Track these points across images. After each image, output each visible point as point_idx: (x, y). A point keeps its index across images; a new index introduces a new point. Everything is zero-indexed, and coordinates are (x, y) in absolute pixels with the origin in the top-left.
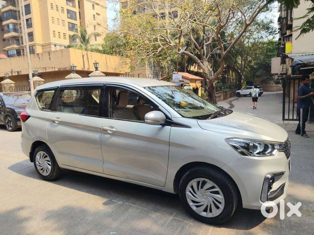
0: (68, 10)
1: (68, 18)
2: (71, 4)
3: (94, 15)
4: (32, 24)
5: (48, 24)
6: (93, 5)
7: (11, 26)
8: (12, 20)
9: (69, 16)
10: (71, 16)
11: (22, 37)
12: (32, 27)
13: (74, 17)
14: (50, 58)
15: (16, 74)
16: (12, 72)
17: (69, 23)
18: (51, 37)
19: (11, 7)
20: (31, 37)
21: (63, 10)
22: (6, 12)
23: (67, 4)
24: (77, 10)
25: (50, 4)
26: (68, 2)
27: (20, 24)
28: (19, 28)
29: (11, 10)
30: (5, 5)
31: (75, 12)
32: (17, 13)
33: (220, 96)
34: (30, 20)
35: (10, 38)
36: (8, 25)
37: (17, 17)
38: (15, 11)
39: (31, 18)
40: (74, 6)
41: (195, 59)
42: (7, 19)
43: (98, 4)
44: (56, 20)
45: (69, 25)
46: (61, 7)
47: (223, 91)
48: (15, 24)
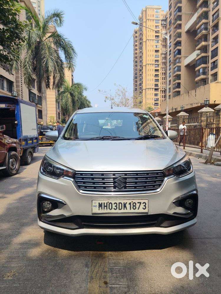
4: (218, 65)
7: (201, 71)
8: (203, 65)
11: (208, 78)
12: (217, 68)
14: (196, 95)
15: (175, 111)
16: (172, 109)
19: (203, 55)
20: (215, 77)
22: (199, 59)
27: (208, 67)
28: (207, 71)
29: (203, 57)
30: (199, 53)
32: (208, 58)
34: (216, 62)
36: (199, 70)
37: (207, 61)
38: (206, 57)
39: (217, 60)
42: (199, 65)
48: (204, 68)
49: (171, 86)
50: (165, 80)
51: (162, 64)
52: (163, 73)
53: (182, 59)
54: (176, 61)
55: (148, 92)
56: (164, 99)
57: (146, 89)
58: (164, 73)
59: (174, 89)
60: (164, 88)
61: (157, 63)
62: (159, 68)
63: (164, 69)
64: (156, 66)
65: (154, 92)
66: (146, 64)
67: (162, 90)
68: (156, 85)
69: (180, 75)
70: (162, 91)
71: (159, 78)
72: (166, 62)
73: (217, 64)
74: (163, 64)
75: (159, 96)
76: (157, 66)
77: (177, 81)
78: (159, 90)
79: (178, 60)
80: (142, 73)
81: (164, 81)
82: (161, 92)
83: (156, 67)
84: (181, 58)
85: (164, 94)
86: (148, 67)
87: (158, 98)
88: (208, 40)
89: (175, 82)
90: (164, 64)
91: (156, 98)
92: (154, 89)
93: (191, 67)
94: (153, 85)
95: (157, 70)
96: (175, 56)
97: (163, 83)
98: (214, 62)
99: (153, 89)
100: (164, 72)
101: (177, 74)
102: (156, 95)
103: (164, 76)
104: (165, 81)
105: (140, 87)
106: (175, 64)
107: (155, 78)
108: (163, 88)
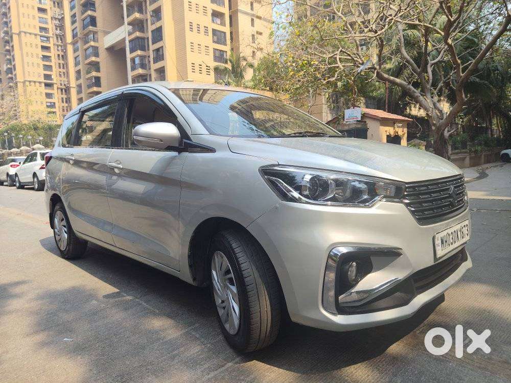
0: (214, 31)
1: (214, 42)
2: (218, 21)
3: (253, 36)
5: (185, 53)
6: (252, 20)
7: (137, 61)
8: (139, 52)
9: (216, 40)
10: (218, 39)
11: (150, 75)
12: (163, 60)
13: (223, 40)
17: (215, 50)
18: (188, 72)
19: (138, 34)
20: (162, 74)
21: (206, 32)
23: (213, 21)
24: (227, 29)
25: (189, 24)
26: (215, 18)
27: (149, 57)
28: (147, 62)
29: (138, 38)
30: (131, 31)
31: (225, 33)
32: (146, 41)
33: (464, 159)
34: (161, 50)
35: (136, 77)
36: (134, 60)
37: (145, 46)
38: (143, 39)
39: (162, 47)
40: (223, 24)
41: (410, 89)
42: (133, 51)
43: (259, 18)
44: (196, 47)
45: (214, 53)
46: (205, 27)
47: (470, 150)
48: (142, 58)
49: (81, 81)
50: (64, 68)
51: (55, 38)
52: (59, 55)
53: (100, 35)
54: (88, 36)
55: (31, 88)
56: (67, 105)
57: (24, 82)
58: (61, 56)
59: (89, 87)
60: (65, 85)
61: (43, 34)
62: (51, 45)
63: (60, 47)
64: (42, 38)
65: (44, 90)
66: (20, 32)
67: (60, 87)
68: (47, 77)
69: (98, 63)
70: (62, 90)
71: (52, 64)
72: (63, 35)
73: (163, 54)
74: (57, 38)
75: (56, 98)
76: (45, 39)
77: (94, 74)
78: (55, 86)
79: (92, 35)
80: (11, 48)
81: (62, 70)
82: (60, 91)
83: (42, 41)
84: (97, 32)
85: (64, 96)
86: (25, 39)
87: (54, 103)
88: (144, 12)
89: (89, 76)
90: (59, 38)
91: (51, 103)
92: (43, 85)
93: (117, 52)
94: (39, 76)
95: (45, 48)
96: (84, 27)
97: (62, 74)
98: (158, 50)
99: (40, 83)
100: (61, 53)
101: (92, 62)
102: (49, 96)
103: (61, 62)
104: (64, 71)
105: (10, 75)
106: (86, 42)
107: (42, 63)
108: (61, 84)
